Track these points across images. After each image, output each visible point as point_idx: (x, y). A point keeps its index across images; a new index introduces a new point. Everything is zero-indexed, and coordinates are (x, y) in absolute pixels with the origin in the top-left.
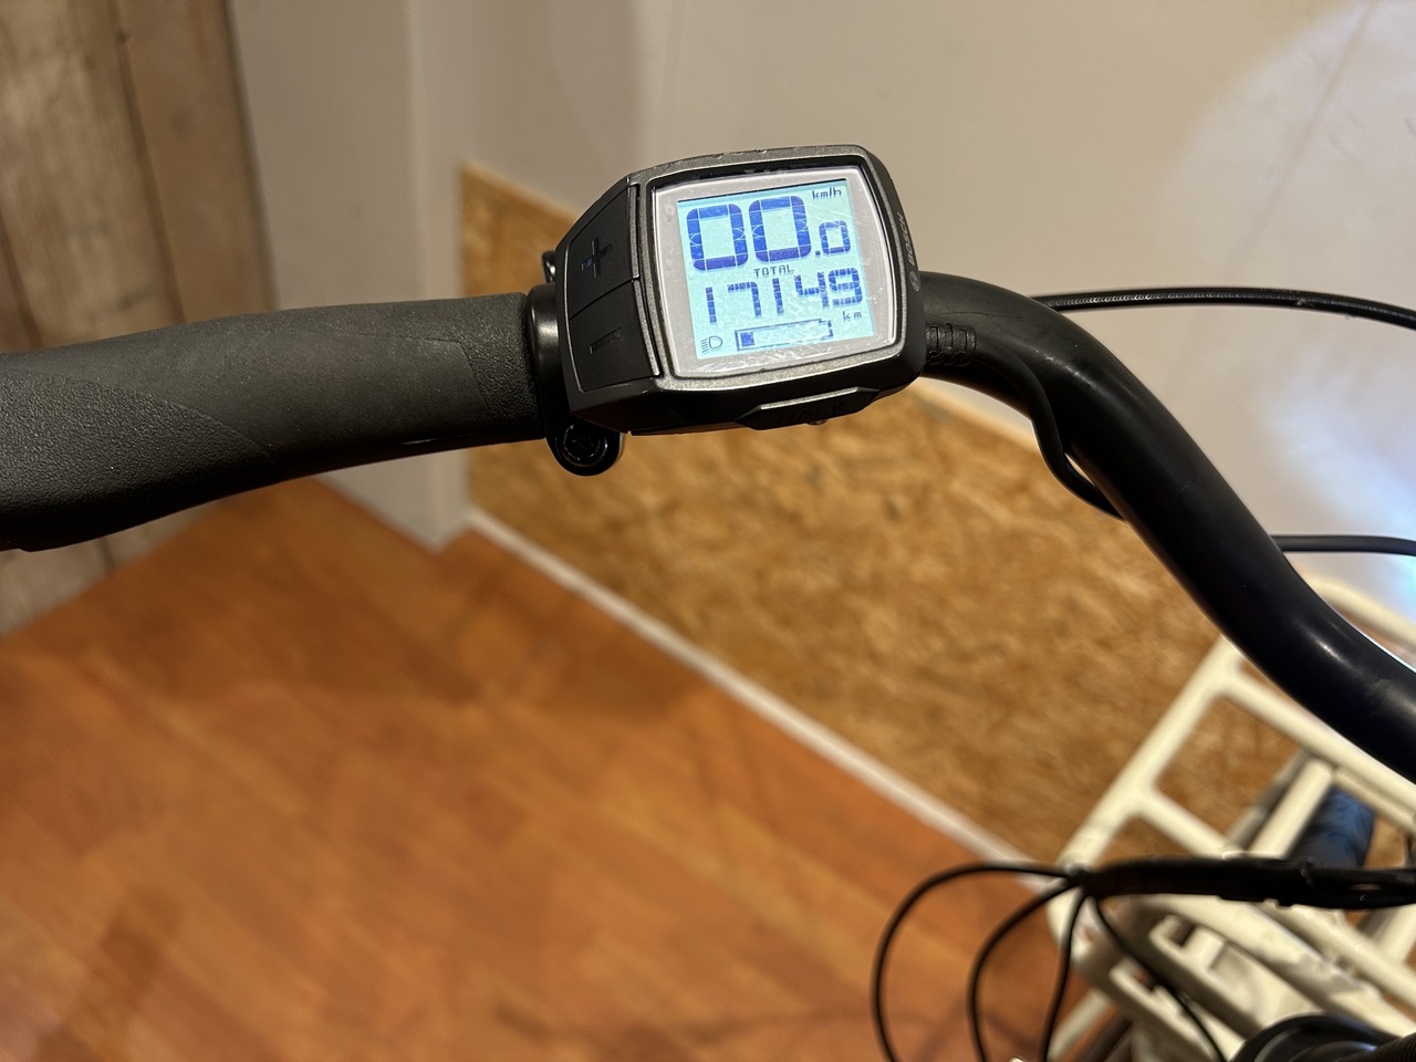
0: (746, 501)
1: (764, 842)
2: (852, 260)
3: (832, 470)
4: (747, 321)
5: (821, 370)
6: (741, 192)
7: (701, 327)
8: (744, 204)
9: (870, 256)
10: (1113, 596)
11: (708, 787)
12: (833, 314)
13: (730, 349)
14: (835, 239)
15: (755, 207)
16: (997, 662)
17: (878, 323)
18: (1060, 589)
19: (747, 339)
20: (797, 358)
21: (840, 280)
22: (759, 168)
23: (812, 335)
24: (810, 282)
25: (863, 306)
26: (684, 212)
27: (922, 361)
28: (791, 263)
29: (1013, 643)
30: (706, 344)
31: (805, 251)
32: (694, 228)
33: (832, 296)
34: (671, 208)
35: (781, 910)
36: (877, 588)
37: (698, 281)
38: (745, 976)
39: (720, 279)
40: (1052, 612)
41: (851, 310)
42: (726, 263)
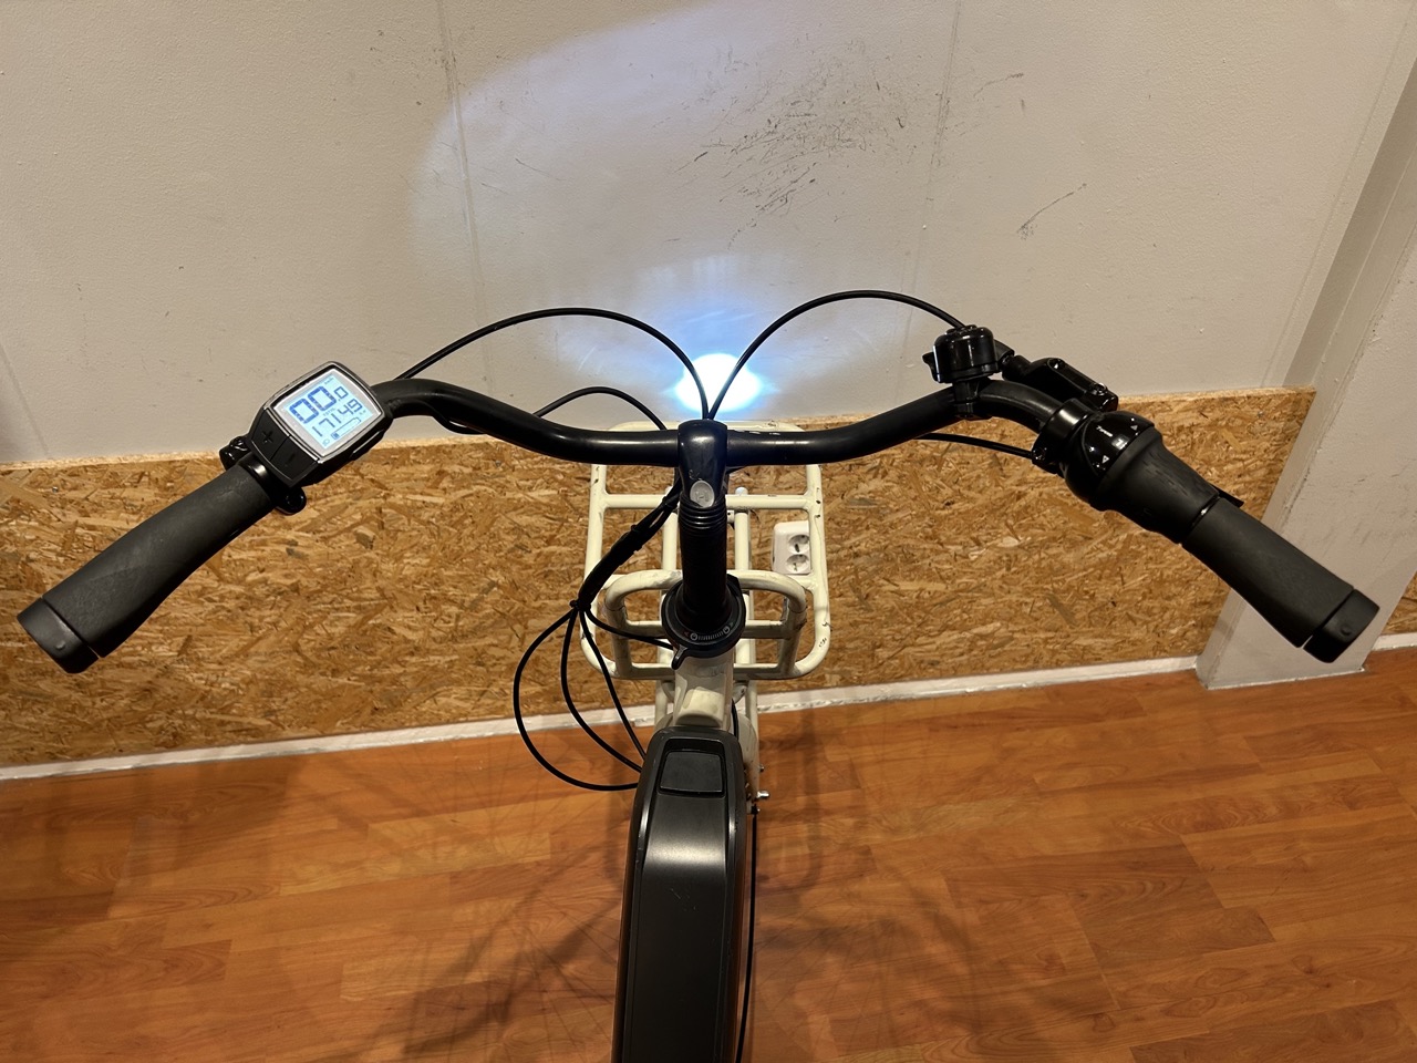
0: (249, 601)
1: (420, 825)
2: (351, 396)
3: (304, 539)
4: (333, 430)
5: (365, 432)
6: (302, 392)
7: (320, 440)
8: (306, 397)
9: (355, 393)
10: (536, 507)
11: (356, 823)
12: (357, 414)
13: (333, 441)
14: (341, 393)
15: (309, 396)
16: (496, 594)
17: (372, 410)
18: (504, 523)
19: (336, 435)
20: (356, 433)
21: (352, 404)
22: (303, 384)
23: (355, 424)
24: (343, 409)
25: (364, 408)
26: (287, 409)
27: (391, 415)
28: (333, 407)
29: (497, 577)
30: (324, 443)
31: (335, 401)
32: (294, 412)
33: (352, 410)
34: (282, 409)
35: (463, 856)
36: (388, 601)
37: (308, 427)
38: (467, 912)
39: (315, 422)
40: (509, 541)
41: (361, 411)
42: (313, 417)
